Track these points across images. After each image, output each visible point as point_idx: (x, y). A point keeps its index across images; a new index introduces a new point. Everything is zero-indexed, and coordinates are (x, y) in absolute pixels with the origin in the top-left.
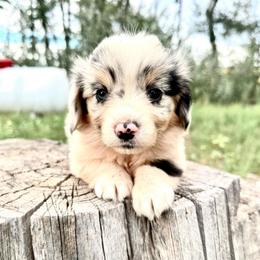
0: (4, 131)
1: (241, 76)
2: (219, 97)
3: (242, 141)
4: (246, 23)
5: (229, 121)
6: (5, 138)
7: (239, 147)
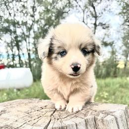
0: (2, 98)
1: (109, 65)
2: (100, 75)
3: (114, 94)
4: (108, 42)
5: (107, 85)
6: (3, 102)
7: (113, 97)
